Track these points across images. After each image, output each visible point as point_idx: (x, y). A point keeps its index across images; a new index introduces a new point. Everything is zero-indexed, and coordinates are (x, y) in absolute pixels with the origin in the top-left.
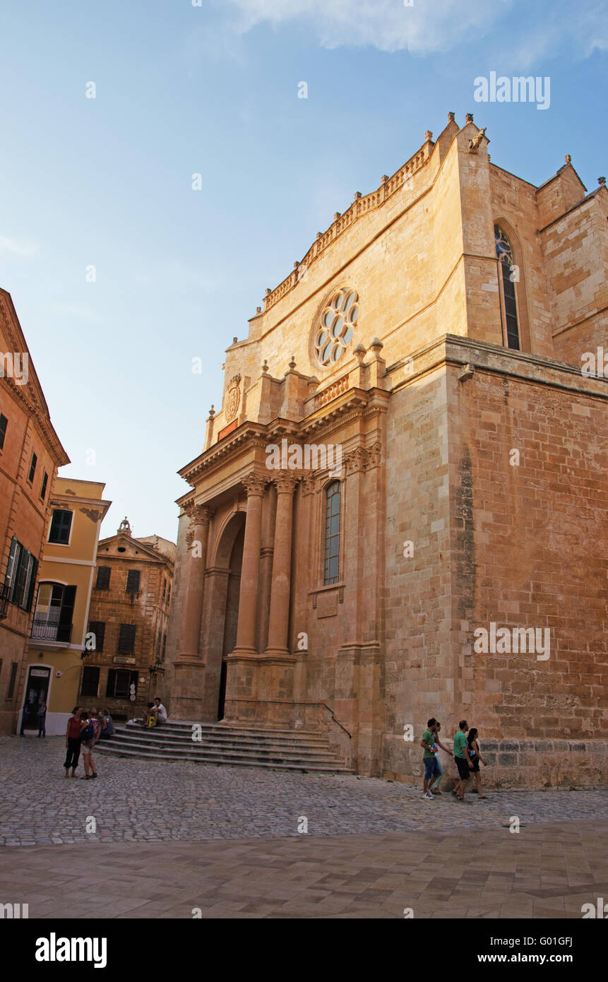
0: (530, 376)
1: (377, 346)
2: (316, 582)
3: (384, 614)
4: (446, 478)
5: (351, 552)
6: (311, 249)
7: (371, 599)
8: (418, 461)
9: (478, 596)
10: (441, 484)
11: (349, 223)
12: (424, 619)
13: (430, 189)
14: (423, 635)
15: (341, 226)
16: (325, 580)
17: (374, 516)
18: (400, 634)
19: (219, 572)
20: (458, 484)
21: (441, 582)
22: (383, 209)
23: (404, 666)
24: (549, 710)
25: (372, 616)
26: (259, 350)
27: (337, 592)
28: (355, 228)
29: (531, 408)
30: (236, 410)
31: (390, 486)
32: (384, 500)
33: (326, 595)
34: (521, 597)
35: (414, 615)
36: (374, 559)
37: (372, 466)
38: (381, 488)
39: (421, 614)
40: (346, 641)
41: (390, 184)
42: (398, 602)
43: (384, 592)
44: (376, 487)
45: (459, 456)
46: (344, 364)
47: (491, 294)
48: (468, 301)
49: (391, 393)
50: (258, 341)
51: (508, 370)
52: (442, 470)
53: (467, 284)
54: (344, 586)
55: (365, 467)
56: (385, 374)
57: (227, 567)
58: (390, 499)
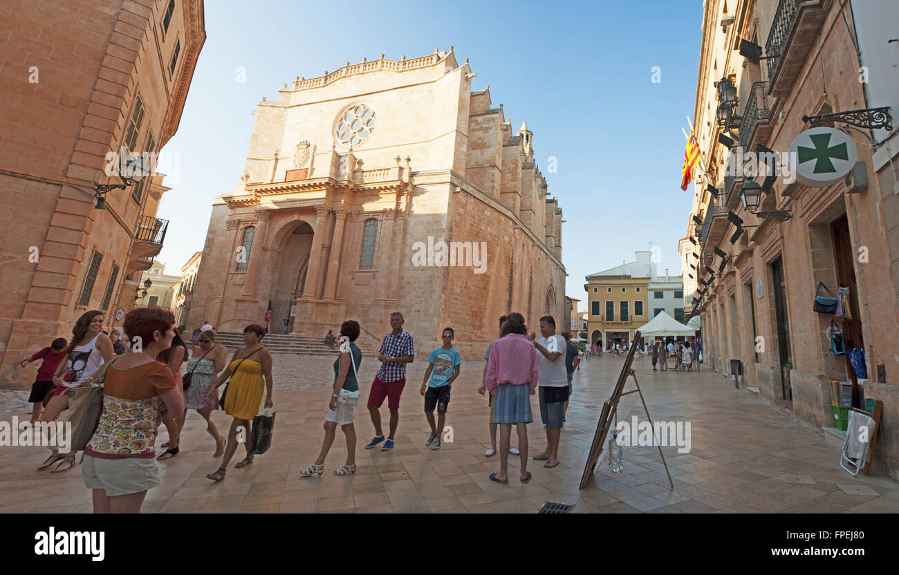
0: (475, 195)
1: (409, 160)
2: (355, 267)
3: (401, 287)
4: (444, 234)
5: (384, 257)
6: (341, 70)
7: (394, 279)
8: (428, 223)
9: (449, 285)
10: (441, 236)
11: (374, 69)
12: (424, 292)
13: (434, 81)
14: (423, 299)
15: (367, 67)
16: (360, 266)
17: (400, 242)
18: (409, 297)
19: (273, 250)
20: (447, 238)
21: (436, 278)
22: (400, 74)
23: (410, 311)
24: (464, 331)
25: (394, 287)
26: (286, 113)
27: (371, 274)
28: (378, 74)
29: (473, 209)
30: (306, 162)
31: (409, 230)
32: (406, 236)
33: (362, 274)
34: (461, 287)
35: (418, 290)
36: (398, 262)
37: (400, 218)
38: (405, 229)
39: (423, 290)
40: (377, 297)
41: (407, 63)
42: (409, 283)
43: (402, 278)
44: (402, 229)
45: (449, 226)
46: (361, 148)
47: (464, 152)
48: (455, 153)
49: (415, 186)
50: (286, 108)
51: (468, 191)
52: (443, 231)
53: (456, 145)
54: (377, 272)
55: (396, 217)
56: (412, 175)
57: (277, 247)
58: (408, 236)
